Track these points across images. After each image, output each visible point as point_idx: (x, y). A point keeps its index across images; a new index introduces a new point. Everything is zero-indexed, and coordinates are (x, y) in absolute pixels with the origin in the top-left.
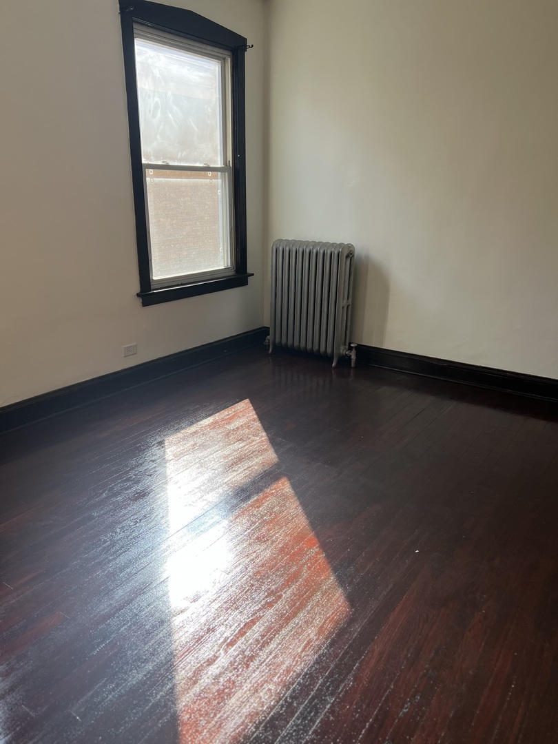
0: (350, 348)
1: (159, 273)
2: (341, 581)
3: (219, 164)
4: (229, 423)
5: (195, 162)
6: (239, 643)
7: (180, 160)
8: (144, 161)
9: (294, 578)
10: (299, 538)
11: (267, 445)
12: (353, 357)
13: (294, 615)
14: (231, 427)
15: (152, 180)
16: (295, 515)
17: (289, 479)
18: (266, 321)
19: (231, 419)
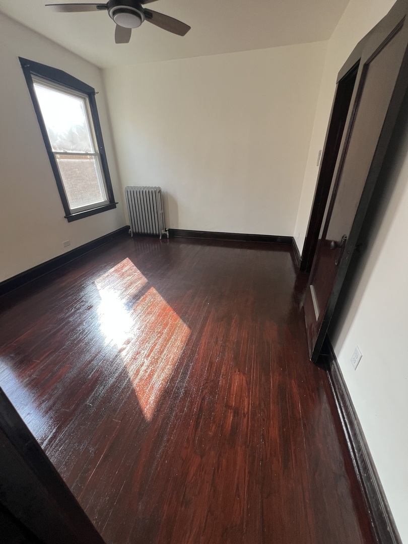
0: (166, 231)
1: (73, 206)
2: (184, 321)
3: (92, 152)
4: (122, 269)
5: (80, 150)
6: (151, 355)
7: (72, 150)
8: (53, 150)
9: (166, 325)
10: (164, 309)
11: (141, 275)
12: (168, 234)
13: (170, 338)
14: (124, 271)
15: (59, 160)
16: (160, 300)
17: (154, 287)
18: (128, 223)
19: (122, 267)
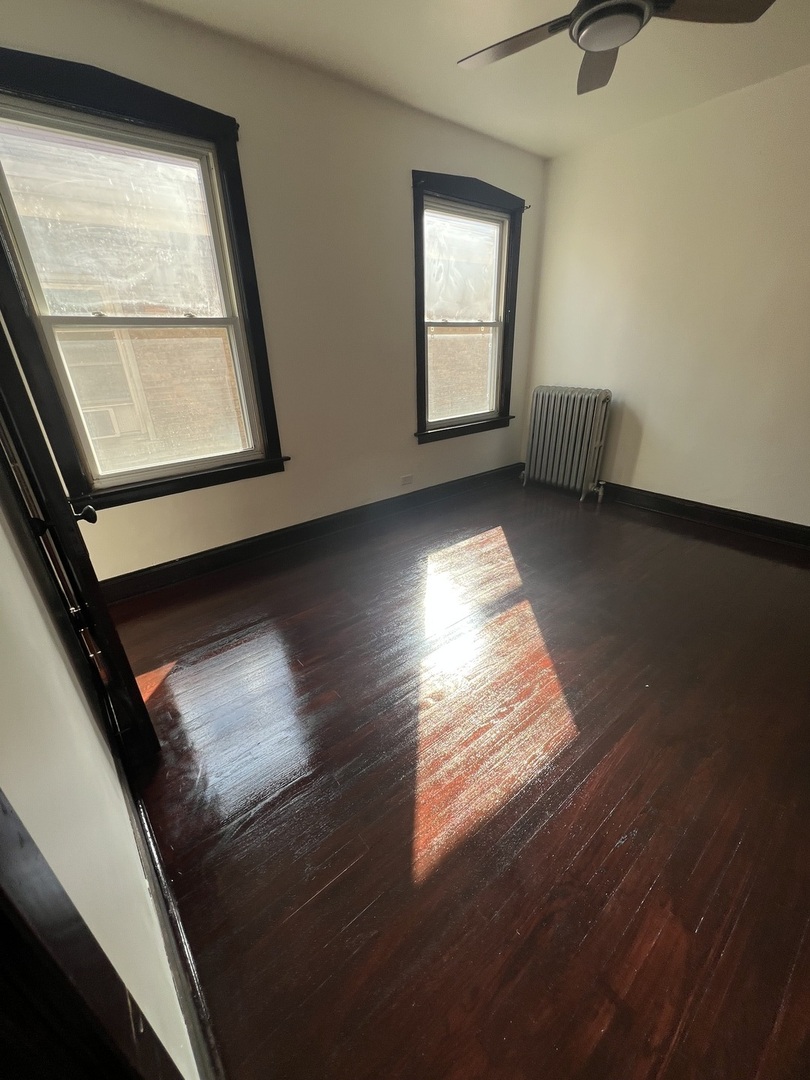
0: (599, 486)
1: (433, 416)
2: (570, 703)
3: (492, 320)
4: (482, 547)
5: (471, 318)
6: (472, 746)
7: (457, 318)
8: (426, 320)
9: (527, 693)
10: (535, 657)
11: (513, 569)
12: (601, 494)
13: (523, 728)
14: (484, 550)
15: (432, 336)
16: (533, 636)
17: (531, 602)
18: (523, 459)
19: (484, 543)
